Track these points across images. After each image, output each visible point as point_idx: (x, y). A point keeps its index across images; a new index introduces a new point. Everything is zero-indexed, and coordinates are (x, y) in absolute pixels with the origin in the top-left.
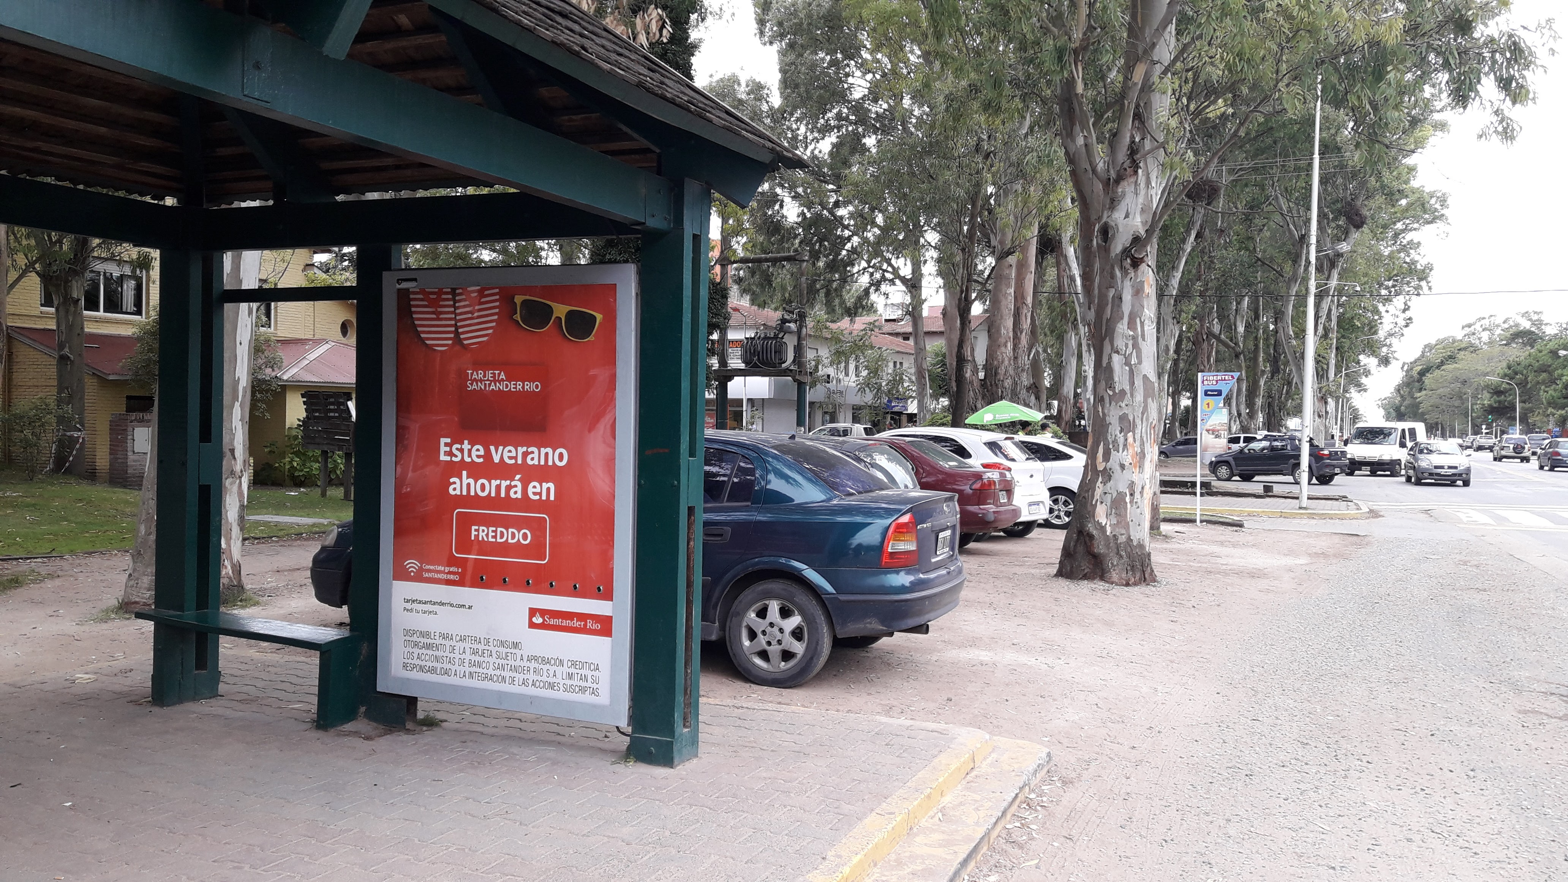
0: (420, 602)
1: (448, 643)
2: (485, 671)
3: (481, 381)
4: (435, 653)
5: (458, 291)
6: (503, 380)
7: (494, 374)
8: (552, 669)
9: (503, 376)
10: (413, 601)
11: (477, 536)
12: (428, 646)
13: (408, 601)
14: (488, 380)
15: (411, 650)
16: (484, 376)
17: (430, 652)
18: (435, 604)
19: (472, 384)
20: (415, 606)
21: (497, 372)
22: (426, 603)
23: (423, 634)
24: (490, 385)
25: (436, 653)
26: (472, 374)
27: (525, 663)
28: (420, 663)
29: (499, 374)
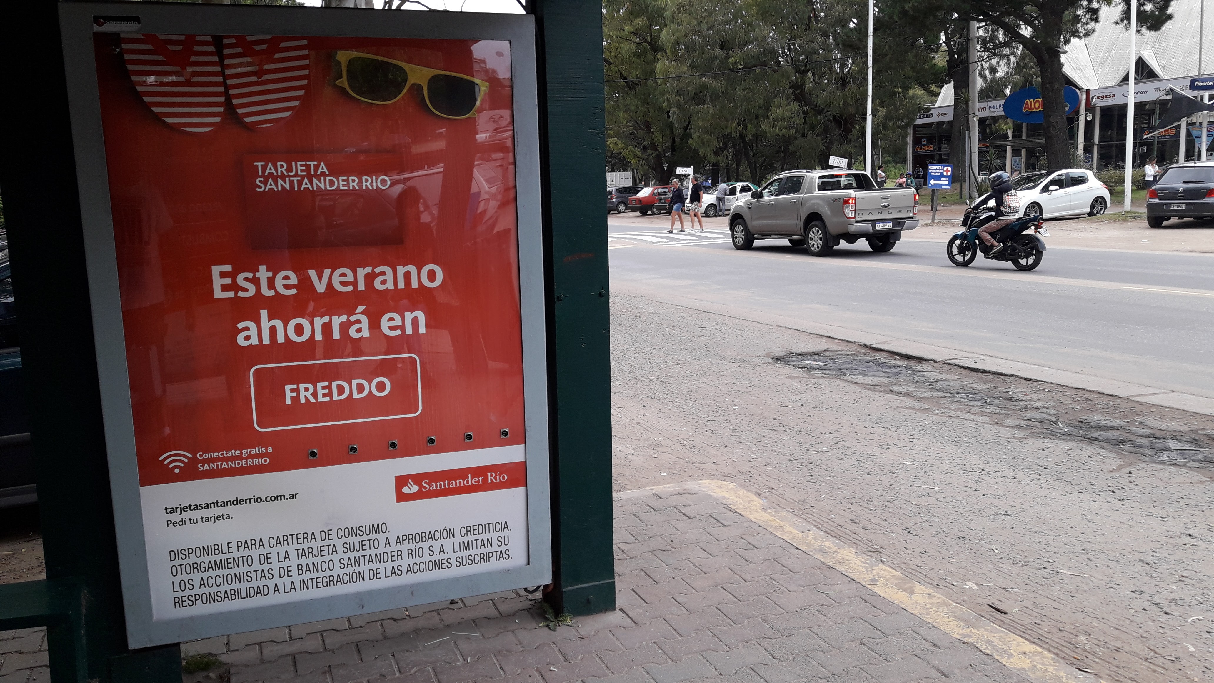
0: (196, 507)
1: (255, 553)
2: (328, 573)
3: (283, 177)
4: (232, 572)
5: (225, 41)
6: (323, 174)
7: (308, 167)
8: (437, 545)
9: (323, 168)
10: (183, 509)
11: (296, 399)
12: (218, 565)
13: (174, 511)
14: (296, 175)
15: (186, 577)
16: (289, 169)
17: (224, 572)
18: (224, 504)
19: (265, 183)
20: (187, 515)
21: (312, 163)
22: (208, 506)
23: (205, 551)
24: (300, 183)
25: (236, 570)
26: (264, 168)
27: (394, 547)
28: (207, 590)
29: (317, 167)
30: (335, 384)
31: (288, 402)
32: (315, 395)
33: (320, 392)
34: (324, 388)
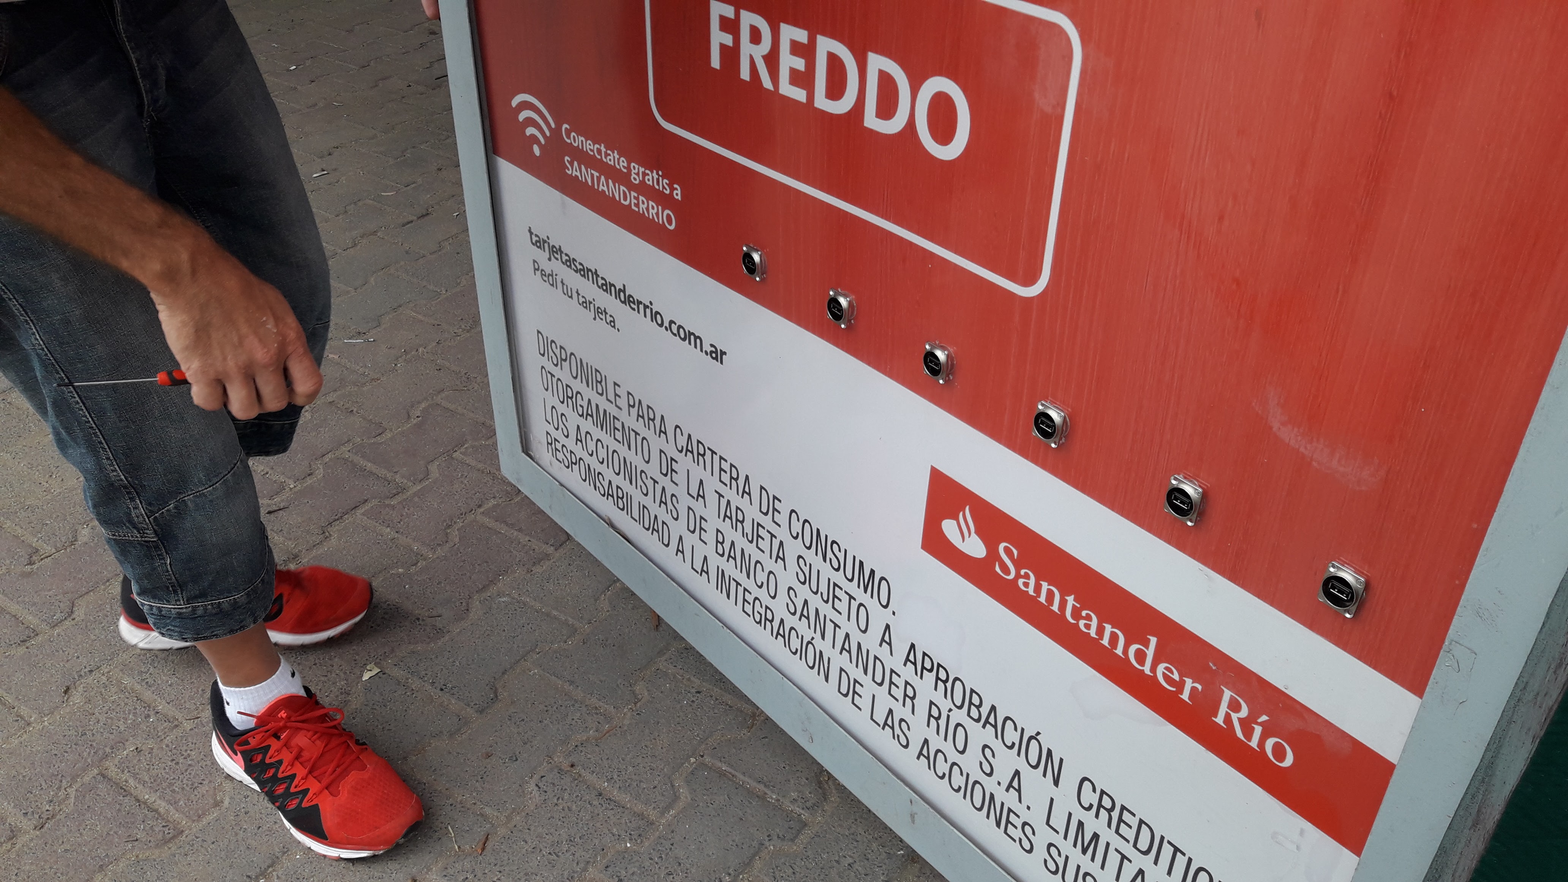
0: (570, 263)
2: (765, 597)
4: (621, 450)
12: (601, 420)
13: (541, 244)
15: (559, 406)
17: (609, 440)
18: (607, 287)
20: (560, 269)
22: (584, 272)
28: (587, 458)
30: (826, 45)
31: (715, 62)
32: (772, 60)
33: (789, 62)
34: (797, 48)
